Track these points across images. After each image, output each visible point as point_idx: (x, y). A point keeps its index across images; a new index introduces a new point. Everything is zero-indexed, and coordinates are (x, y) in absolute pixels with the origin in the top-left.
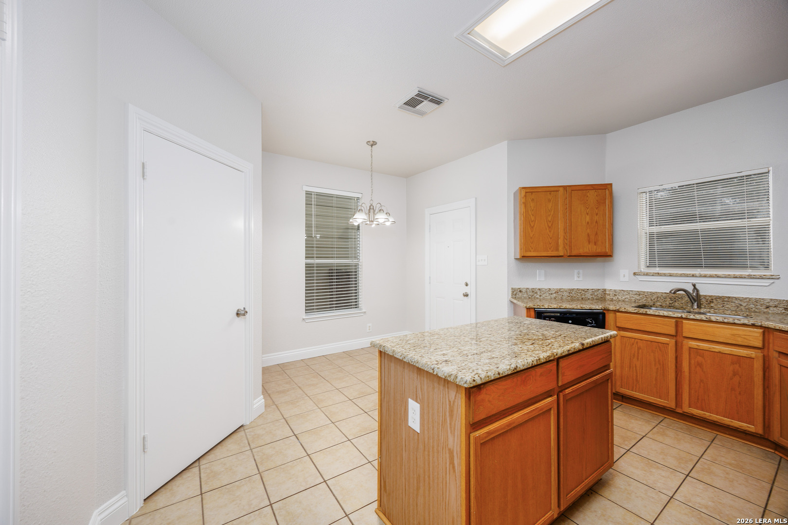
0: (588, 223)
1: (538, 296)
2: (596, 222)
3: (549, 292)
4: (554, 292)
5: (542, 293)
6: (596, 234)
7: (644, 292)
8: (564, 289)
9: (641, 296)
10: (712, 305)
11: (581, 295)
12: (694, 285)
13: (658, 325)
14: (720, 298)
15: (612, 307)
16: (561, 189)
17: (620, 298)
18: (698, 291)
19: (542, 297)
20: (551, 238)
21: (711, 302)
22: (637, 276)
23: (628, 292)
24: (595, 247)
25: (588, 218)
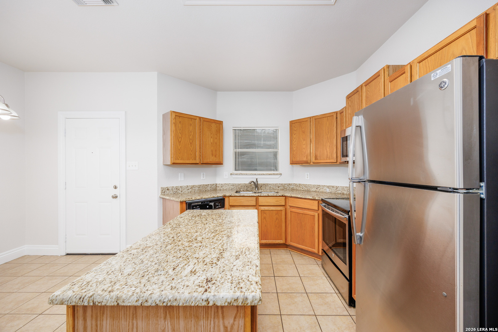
0: (212, 143)
1: (180, 192)
2: (216, 143)
3: (187, 188)
4: (190, 188)
5: (183, 189)
6: (216, 151)
7: (235, 184)
8: (196, 185)
9: (234, 186)
10: (262, 188)
11: (205, 188)
12: (257, 179)
13: (249, 201)
14: (264, 184)
15: (227, 194)
16: (198, 118)
17: (224, 188)
18: (257, 182)
19: (182, 192)
20: (192, 151)
21: (262, 187)
22: (232, 176)
23: (228, 184)
24: (215, 158)
25: (212, 141)
